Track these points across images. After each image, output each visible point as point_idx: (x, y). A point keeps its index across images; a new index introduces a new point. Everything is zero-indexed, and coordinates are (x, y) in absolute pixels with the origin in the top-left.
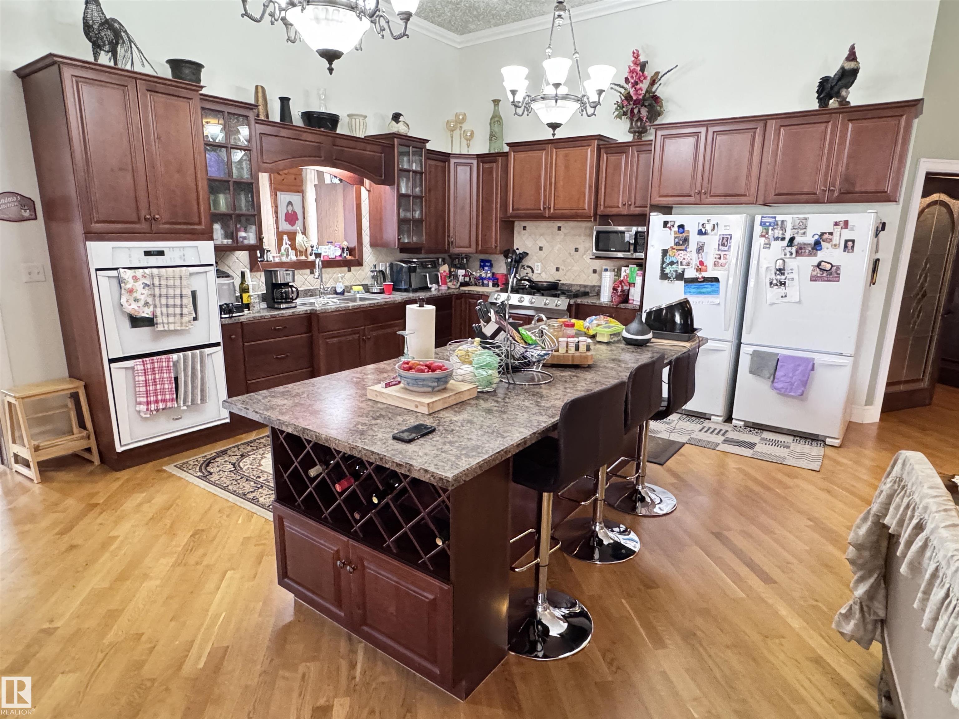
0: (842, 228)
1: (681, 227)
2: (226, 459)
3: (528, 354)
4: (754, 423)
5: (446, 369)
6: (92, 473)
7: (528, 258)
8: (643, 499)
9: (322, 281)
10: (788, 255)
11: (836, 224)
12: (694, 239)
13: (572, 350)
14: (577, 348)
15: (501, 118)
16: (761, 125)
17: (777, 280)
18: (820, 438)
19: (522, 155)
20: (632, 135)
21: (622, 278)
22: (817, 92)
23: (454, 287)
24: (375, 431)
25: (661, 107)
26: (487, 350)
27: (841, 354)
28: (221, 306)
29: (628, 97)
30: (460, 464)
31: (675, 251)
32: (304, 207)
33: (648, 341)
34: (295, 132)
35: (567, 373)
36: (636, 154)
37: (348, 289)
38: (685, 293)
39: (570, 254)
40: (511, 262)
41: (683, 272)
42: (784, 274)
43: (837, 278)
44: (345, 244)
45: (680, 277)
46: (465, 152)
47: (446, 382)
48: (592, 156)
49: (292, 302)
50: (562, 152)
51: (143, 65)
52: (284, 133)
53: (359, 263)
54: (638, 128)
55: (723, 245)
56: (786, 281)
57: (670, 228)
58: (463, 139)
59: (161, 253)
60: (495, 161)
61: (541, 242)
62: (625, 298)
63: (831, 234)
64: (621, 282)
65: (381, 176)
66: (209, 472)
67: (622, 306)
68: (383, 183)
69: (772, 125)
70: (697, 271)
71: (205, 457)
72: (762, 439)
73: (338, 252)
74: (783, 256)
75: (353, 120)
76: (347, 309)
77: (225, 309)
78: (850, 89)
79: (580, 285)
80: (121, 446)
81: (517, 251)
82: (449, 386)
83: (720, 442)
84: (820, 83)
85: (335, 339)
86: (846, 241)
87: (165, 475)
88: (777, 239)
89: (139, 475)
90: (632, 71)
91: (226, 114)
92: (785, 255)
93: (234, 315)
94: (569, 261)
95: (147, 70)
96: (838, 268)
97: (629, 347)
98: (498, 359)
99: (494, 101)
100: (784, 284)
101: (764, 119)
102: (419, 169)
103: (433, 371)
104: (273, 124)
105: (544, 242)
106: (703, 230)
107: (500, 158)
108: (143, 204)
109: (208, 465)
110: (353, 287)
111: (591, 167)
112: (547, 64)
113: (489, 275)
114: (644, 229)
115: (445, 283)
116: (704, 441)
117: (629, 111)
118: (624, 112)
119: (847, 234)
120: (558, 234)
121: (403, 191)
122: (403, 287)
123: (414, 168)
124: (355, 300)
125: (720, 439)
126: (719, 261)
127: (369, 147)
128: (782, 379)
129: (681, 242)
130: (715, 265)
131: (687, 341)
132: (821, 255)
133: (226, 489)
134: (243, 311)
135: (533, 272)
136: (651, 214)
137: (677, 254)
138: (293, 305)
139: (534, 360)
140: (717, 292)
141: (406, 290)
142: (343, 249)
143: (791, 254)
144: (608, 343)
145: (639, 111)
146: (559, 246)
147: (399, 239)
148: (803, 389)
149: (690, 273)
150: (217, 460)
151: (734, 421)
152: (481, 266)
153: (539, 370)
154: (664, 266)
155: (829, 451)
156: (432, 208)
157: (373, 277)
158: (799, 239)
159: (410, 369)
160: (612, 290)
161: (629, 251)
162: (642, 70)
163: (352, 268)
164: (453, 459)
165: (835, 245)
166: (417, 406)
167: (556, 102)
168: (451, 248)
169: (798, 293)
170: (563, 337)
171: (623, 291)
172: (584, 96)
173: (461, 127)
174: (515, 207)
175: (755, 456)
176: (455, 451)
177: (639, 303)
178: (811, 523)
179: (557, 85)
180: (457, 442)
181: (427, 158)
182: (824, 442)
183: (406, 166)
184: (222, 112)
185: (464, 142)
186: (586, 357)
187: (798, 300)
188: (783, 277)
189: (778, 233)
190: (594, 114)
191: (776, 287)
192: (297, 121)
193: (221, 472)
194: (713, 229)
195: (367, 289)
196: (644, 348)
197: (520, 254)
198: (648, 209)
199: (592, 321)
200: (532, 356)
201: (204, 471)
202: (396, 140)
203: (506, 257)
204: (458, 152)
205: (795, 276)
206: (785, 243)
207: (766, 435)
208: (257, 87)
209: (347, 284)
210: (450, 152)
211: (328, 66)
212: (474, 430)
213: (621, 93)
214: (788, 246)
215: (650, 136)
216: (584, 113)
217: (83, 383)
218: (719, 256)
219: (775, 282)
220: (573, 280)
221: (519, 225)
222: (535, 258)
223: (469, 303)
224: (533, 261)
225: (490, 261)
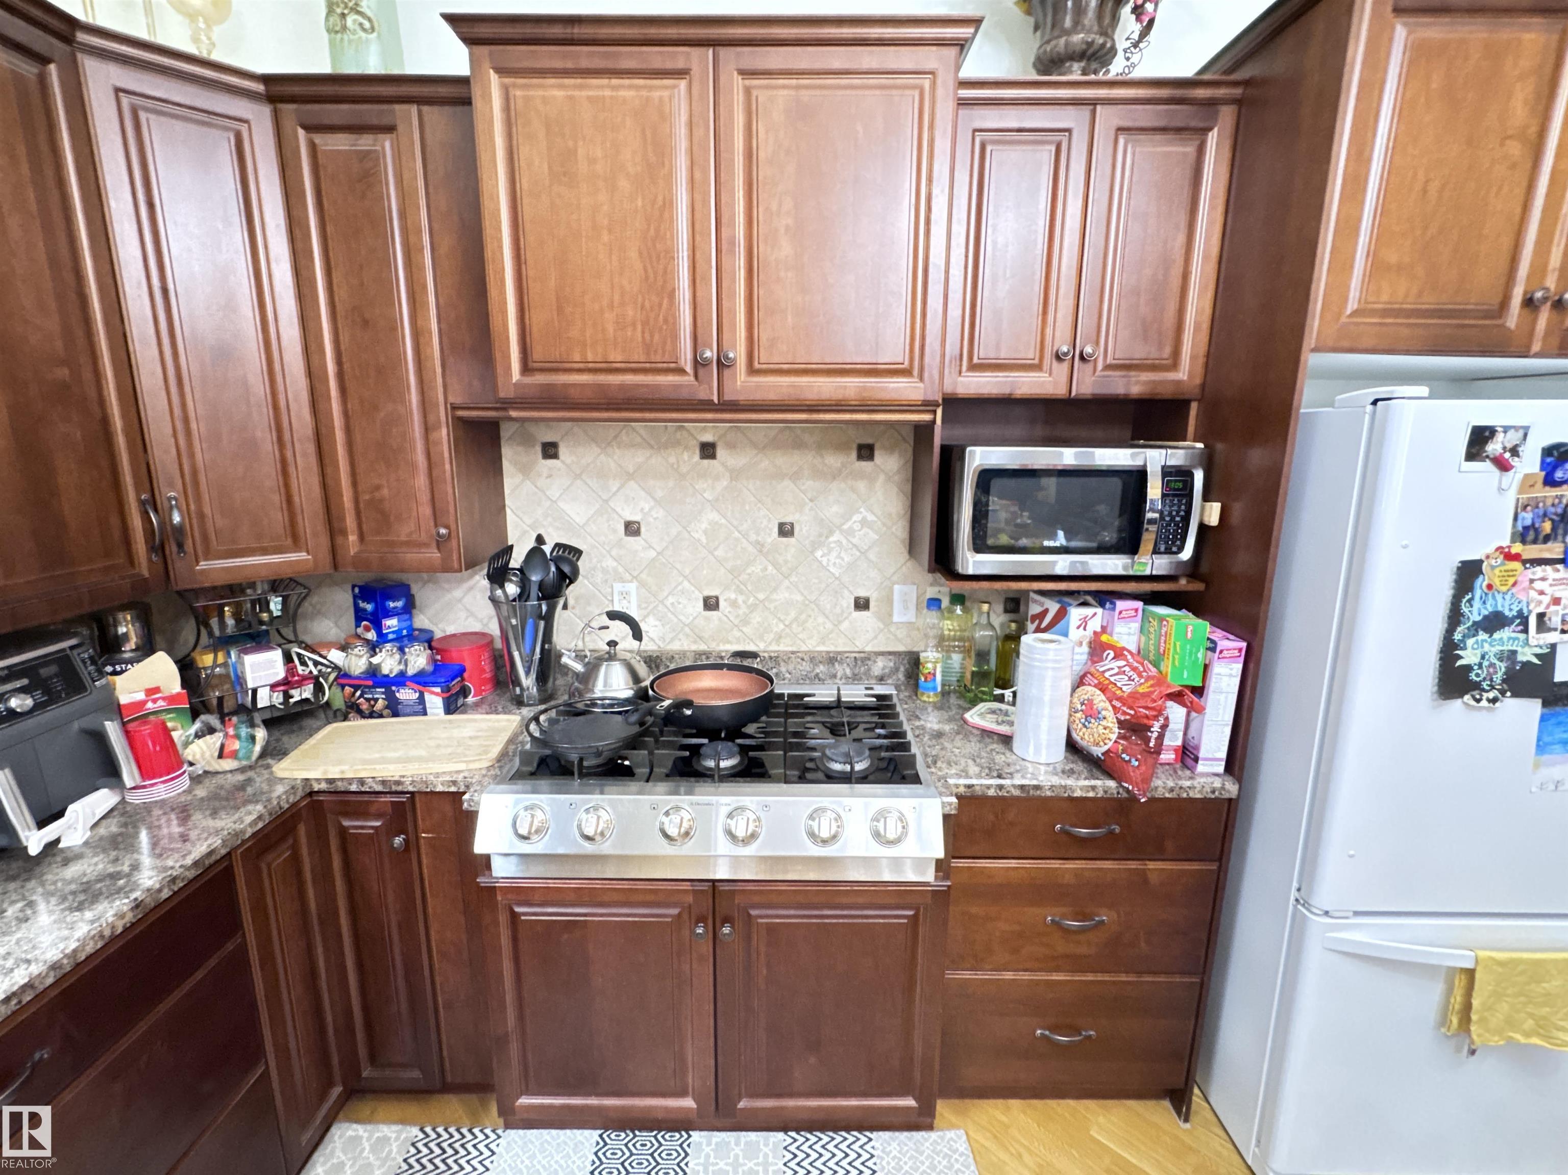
1: (1560, 454)
7: (586, 568)
31: (1516, 565)
40: (524, 597)
57: (1499, 461)
61: (632, 504)
94: (756, 569)
105: (646, 504)
113: (416, 658)
120: (703, 476)
129: (1548, 526)
135: (637, 634)
137: (1523, 581)
146: (714, 516)
152: (360, 615)
154: (1458, 634)
168: (179, 566)
174: (538, 353)
220: (779, 638)
221: (526, 440)
222: (610, 563)
223: (343, 832)
224: (599, 577)
225: (404, 591)
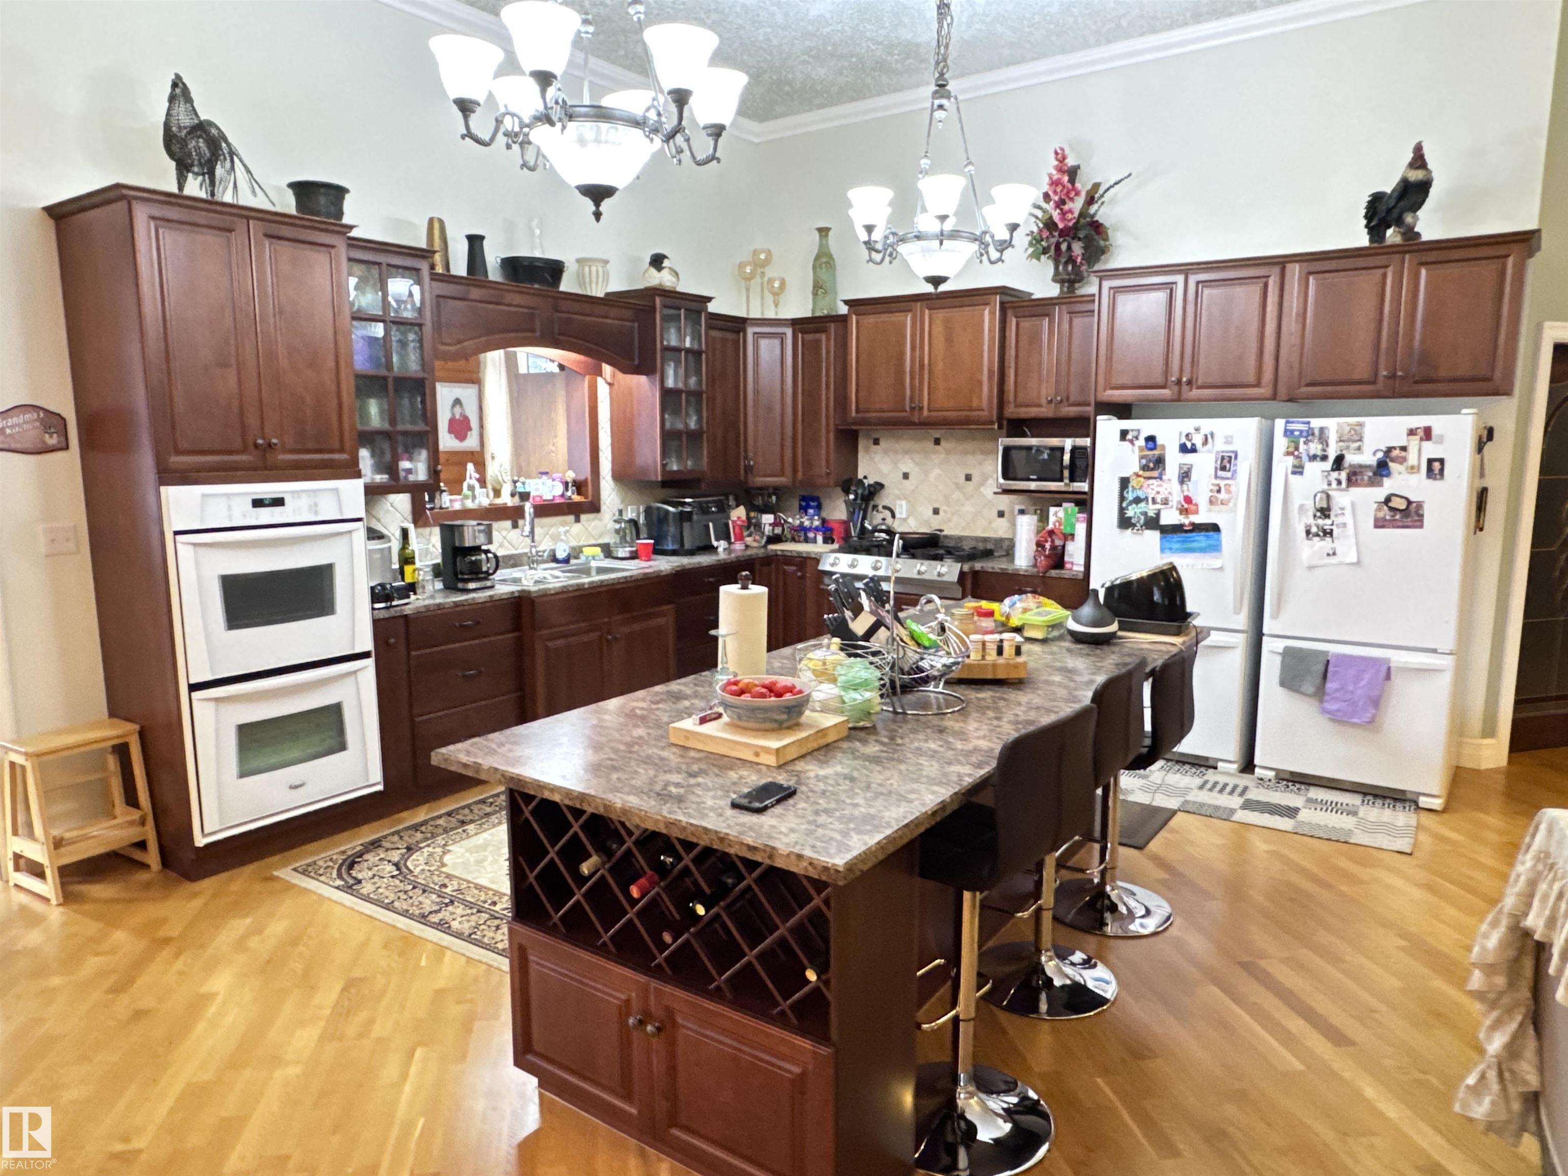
0: (1421, 439)
1: (1151, 439)
2: (382, 856)
3: (924, 664)
4: (1292, 773)
5: (800, 692)
6: (147, 886)
7: (884, 492)
8: (1113, 908)
9: (533, 541)
10: (1334, 484)
11: (1412, 432)
12: (1174, 460)
13: (992, 656)
14: (1000, 651)
15: (830, 257)
16: (1276, 270)
17: (1318, 526)
18: (1409, 796)
19: (870, 320)
20: (1058, 286)
21: (1051, 526)
22: (1366, 217)
23: (755, 544)
24: (698, 796)
25: (1106, 239)
26: (859, 659)
27: (1434, 651)
28: (372, 589)
29: (1050, 225)
30: (850, 843)
31: (1141, 479)
32: (481, 409)
33: (1113, 635)
34: (492, 291)
35: (986, 694)
36: (1066, 317)
37: (576, 553)
38: (1162, 550)
39: (957, 485)
40: (855, 500)
41: (1158, 514)
42: (1328, 517)
43: (1419, 522)
44: (570, 475)
45: (1152, 523)
46: (770, 314)
47: (800, 713)
48: (992, 320)
49: (486, 579)
50: (941, 315)
51: (254, 192)
52: (475, 293)
53: (594, 507)
54: (1068, 274)
55: (1223, 468)
56: (1334, 528)
57: (1131, 442)
58: (766, 293)
59: (278, 502)
60: (824, 330)
61: (907, 465)
62: (1058, 560)
63: (1404, 449)
64: (1051, 533)
65: (632, 359)
66: (355, 878)
67: (1054, 573)
68: (637, 370)
69: (1295, 271)
70: (1181, 513)
71: (343, 852)
72: (1310, 800)
73: (559, 489)
74: (1326, 487)
75: (587, 269)
76: (580, 588)
77: (379, 595)
78: (1419, 213)
79: (977, 539)
80: (204, 835)
81: (865, 481)
82: (803, 719)
83: (1236, 807)
84: (1369, 202)
85: (560, 642)
86: (1430, 462)
87: (277, 886)
88: (1313, 458)
89: (235, 887)
90: (1054, 183)
91: (384, 267)
92: (1329, 484)
93: (394, 603)
94: (955, 496)
95: (259, 202)
96: (1420, 505)
97: (1080, 646)
98: (878, 674)
99: (820, 230)
100: (1331, 533)
101: (1281, 262)
102: (696, 347)
103: (779, 695)
104: (456, 280)
105: (912, 465)
106: (1189, 445)
107: (832, 325)
108: (253, 421)
109: (351, 867)
110: (584, 549)
111: (992, 339)
112: (926, 185)
113: (817, 523)
114: (1087, 442)
115: (740, 538)
116: (1210, 806)
117: (1053, 248)
118: (1044, 249)
119: (1430, 450)
120: (935, 453)
121: (670, 383)
122: (670, 546)
123: (688, 344)
124: (586, 571)
125: (1235, 802)
126: (1218, 495)
127: (613, 312)
128: (1337, 695)
129: (1151, 465)
130: (1211, 502)
131: (1177, 634)
132: (1389, 486)
133: (389, 907)
134: (408, 597)
135: (893, 516)
136: (1099, 418)
137: (1145, 485)
138: (489, 583)
139: (936, 673)
140: (1216, 548)
141: (674, 553)
142: (566, 484)
143: (1339, 482)
144: (1044, 641)
145: (1069, 248)
146: (938, 471)
147: (664, 466)
148: (1373, 711)
149: (1170, 517)
150: (366, 857)
151: (1257, 770)
152: (801, 507)
153: (940, 689)
154: (1124, 505)
155: (1426, 819)
156: (718, 411)
157: (617, 531)
158: (1351, 459)
159: (741, 692)
160: (1034, 547)
161: (1061, 480)
162: (1072, 181)
163: (583, 517)
164: (838, 837)
165: (1412, 468)
166: (757, 755)
167: (941, 243)
168: (750, 478)
169: (1354, 548)
170: (976, 633)
171: (1053, 548)
172: (985, 233)
173: (763, 273)
174: (861, 406)
175: (1300, 831)
176: (837, 825)
177: (1082, 569)
178: (1404, 943)
179: (943, 218)
180: (836, 810)
181: (709, 327)
182: (1416, 803)
183: (673, 342)
184: (379, 264)
185: (769, 298)
186: (1016, 666)
187: (1355, 560)
188: (1328, 522)
189: (1315, 448)
190: (1000, 260)
191: (1317, 539)
192: (494, 273)
193: (376, 879)
194: (1205, 442)
195: (607, 551)
196: (1105, 648)
197: (870, 485)
198: (1090, 409)
199: (1014, 604)
200: (932, 667)
201: (345, 876)
202: (658, 300)
203: (847, 492)
204: (758, 316)
205: (1348, 519)
206: (1328, 465)
207: (1316, 793)
208: (431, 221)
209: (574, 543)
210: (745, 316)
211: (593, 208)
212: (857, 791)
213: (1037, 217)
214: (1333, 470)
215: (1090, 288)
216: (985, 258)
217: (137, 727)
218: (1216, 488)
219: (1314, 530)
220: (964, 529)
221: (868, 436)
222: (896, 491)
223: (785, 571)
224: (891, 497)
225: (816, 499)
